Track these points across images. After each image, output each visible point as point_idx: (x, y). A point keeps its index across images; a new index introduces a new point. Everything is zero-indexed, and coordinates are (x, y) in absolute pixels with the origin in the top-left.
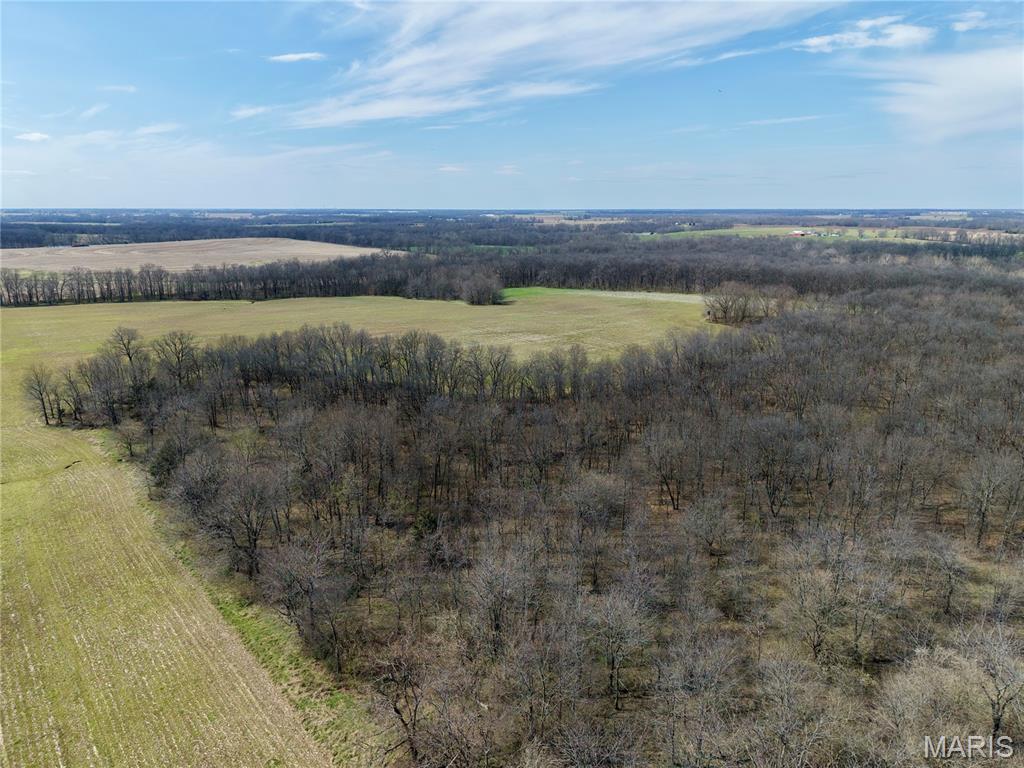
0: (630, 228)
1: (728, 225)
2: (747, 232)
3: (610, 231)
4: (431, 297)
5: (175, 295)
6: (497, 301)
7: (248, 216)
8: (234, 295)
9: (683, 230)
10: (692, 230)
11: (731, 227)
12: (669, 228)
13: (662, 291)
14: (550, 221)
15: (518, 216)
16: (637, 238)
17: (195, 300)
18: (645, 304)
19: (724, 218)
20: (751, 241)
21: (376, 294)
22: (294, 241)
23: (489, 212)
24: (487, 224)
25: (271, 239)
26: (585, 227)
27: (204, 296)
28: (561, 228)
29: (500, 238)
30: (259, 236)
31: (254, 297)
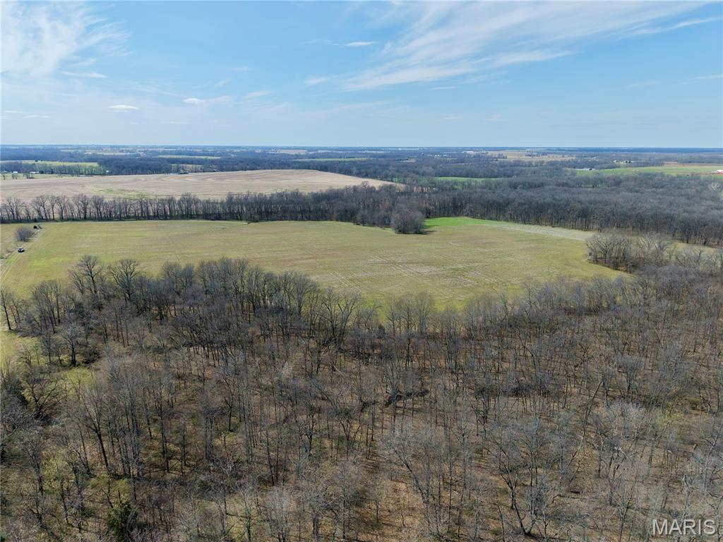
0: (574, 165)
1: (660, 163)
2: (672, 169)
3: (555, 168)
4: (373, 224)
5: (202, 215)
6: (418, 230)
7: (303, 153)
8: (239, 217)
9: (619, 167)
10: (627, 167)
11: (662, 164)
12: (607, 165)
13: (564, 226)
14: (511, 157)
15: (490, 153)
16: (574, 174)
17: (212, 220)
18: (541, 240)
19: (658, 156)
20: (673, 179)
21: (337, 220)
22: (318, 172)
23: (471, 149)
24: (462, 159)
25: (304, 171)
26: (537, 163)
27: (218, 217)
28: (517, 163)
29: (464, 171)
30: (297, 168)
31: (251, 219)
